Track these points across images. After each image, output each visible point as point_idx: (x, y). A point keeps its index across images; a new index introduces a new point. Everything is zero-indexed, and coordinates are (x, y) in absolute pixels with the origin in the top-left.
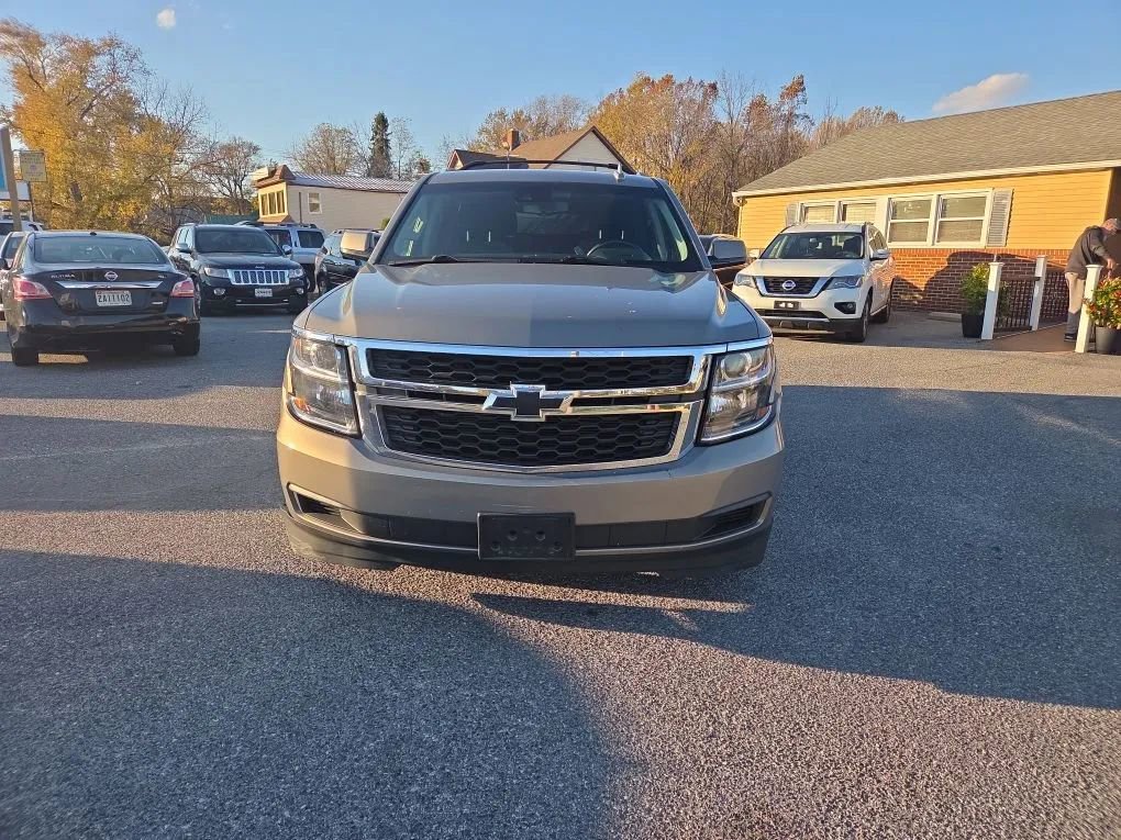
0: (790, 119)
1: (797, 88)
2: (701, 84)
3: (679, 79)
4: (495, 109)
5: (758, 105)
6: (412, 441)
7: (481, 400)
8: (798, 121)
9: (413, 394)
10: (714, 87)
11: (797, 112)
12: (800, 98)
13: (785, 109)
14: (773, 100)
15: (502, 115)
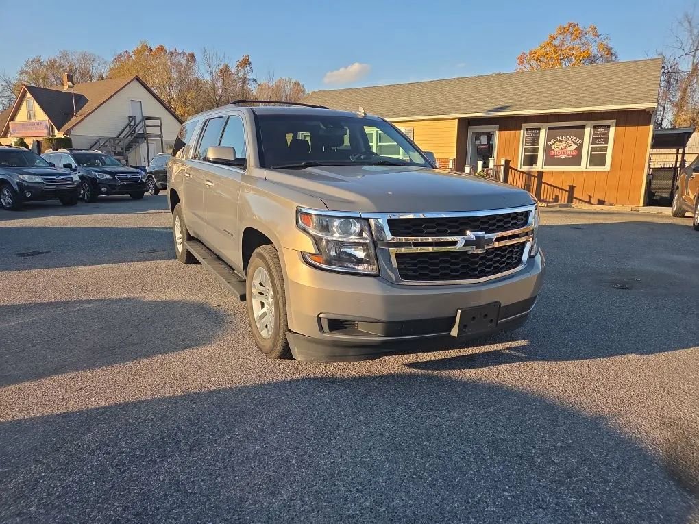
0: (245, 81)
1: (246, 62)
2: (184, 53)
3: (169, 49)
4: (33, 57)
5: (225, 71)
6: (411, 273)
7: (454, 243)
8: (250, 82)
9: (417, 244)
10: (192, 56)
11: (248, 77)
12: (249, 68)
13: (241, 74)
14: (233, 69)
15: (39, 61)
